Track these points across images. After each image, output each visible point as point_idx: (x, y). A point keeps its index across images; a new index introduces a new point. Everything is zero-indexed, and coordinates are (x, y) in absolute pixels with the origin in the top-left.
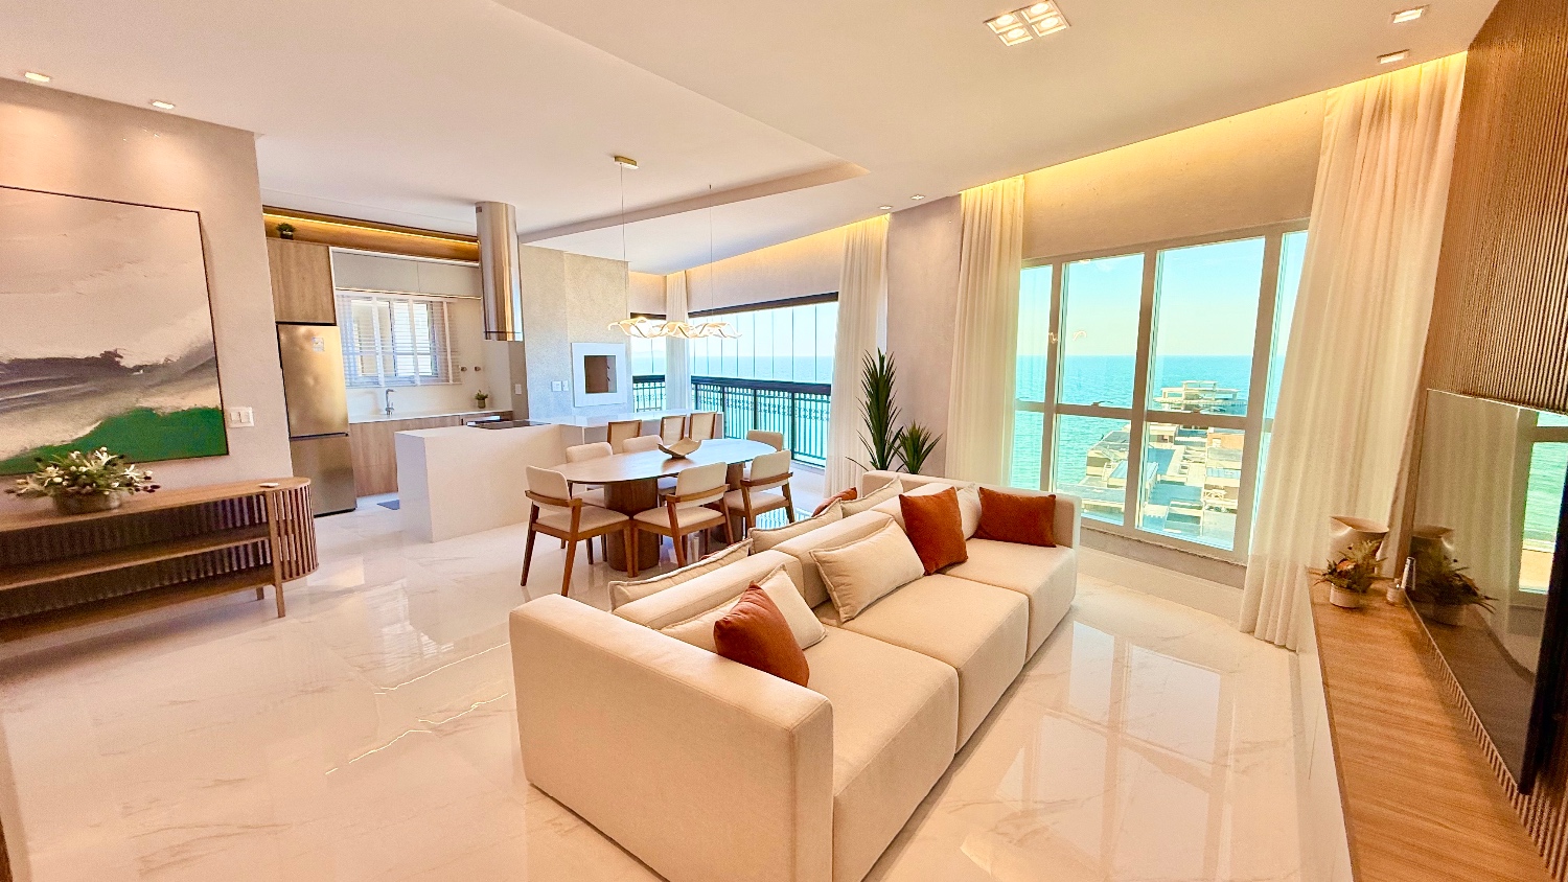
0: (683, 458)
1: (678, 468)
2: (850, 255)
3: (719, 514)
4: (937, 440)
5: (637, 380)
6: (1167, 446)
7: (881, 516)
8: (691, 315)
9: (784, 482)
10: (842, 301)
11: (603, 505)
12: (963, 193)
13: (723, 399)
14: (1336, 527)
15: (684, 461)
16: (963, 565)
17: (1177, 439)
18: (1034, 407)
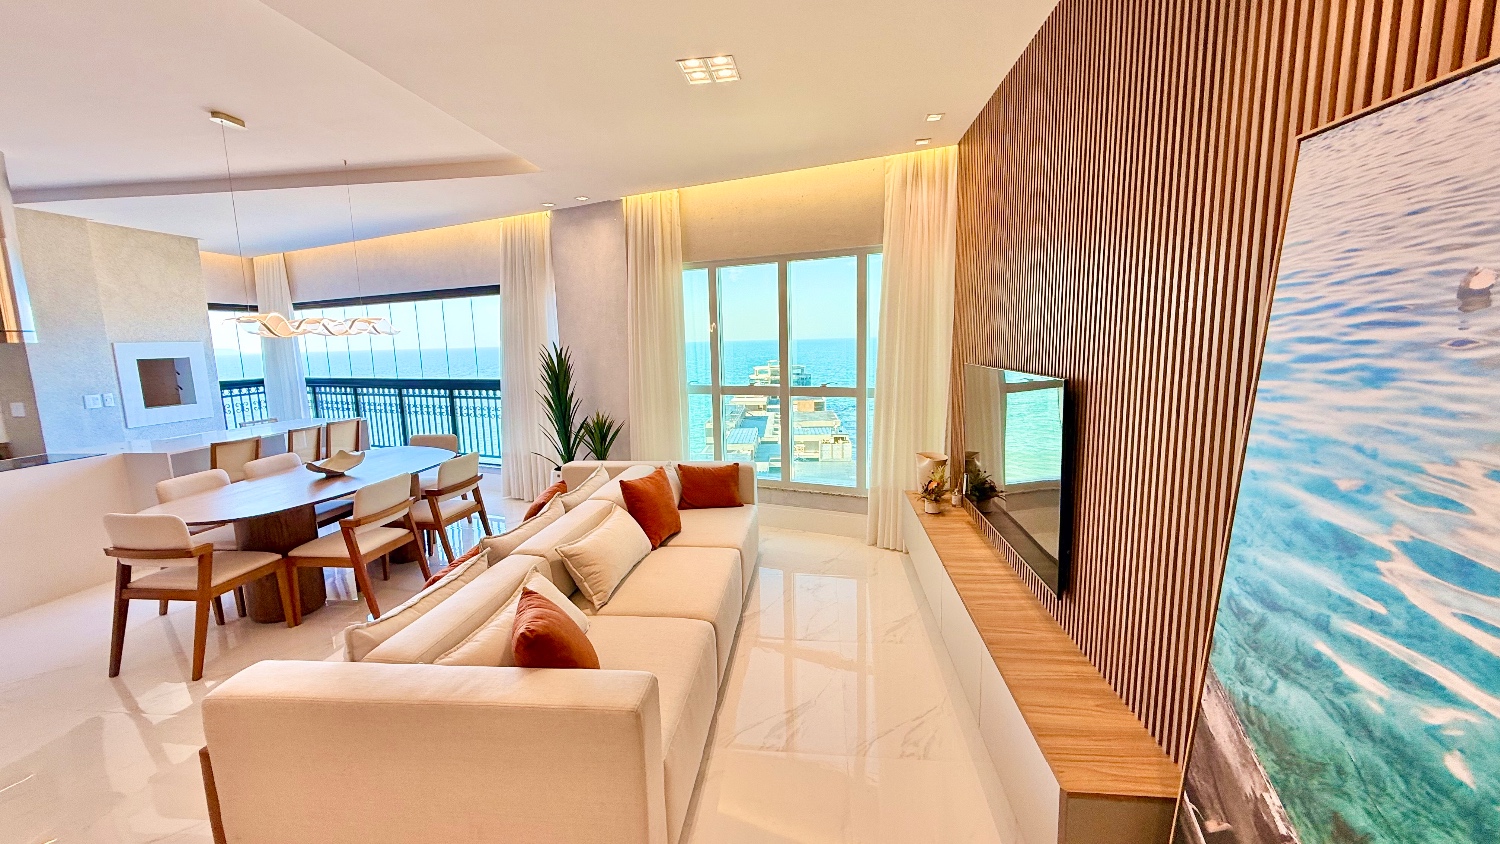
0: (341, 475)
1: (336, 488)
2: (509, 247)
3: (406, 531)
4: (620, 427)
5: (225, 385)
6: (762, 413)
7: (604, 503)
8: (298, 306)
9: (474, 486)
10: (504, 293)
11: (234, 547)
12: (624, 199)
13: (357, 403)
14: (920, 461)
15: (342, 479)
16: (679, 535)
17: (769, 407)
18: (704, 390)
